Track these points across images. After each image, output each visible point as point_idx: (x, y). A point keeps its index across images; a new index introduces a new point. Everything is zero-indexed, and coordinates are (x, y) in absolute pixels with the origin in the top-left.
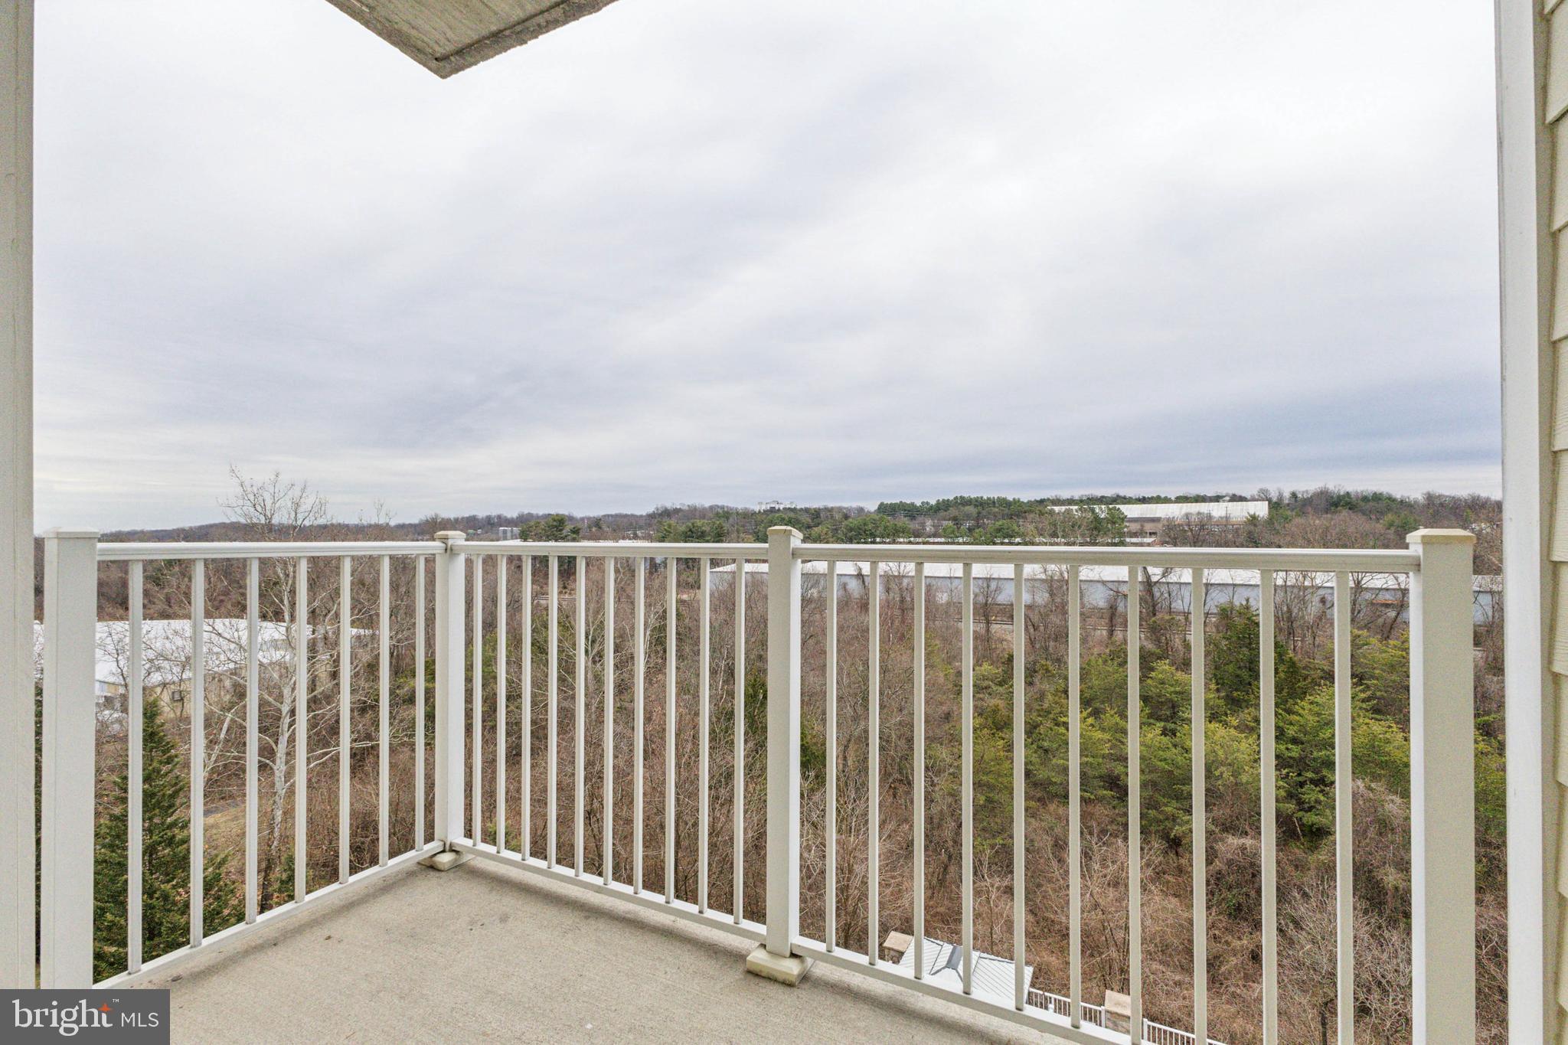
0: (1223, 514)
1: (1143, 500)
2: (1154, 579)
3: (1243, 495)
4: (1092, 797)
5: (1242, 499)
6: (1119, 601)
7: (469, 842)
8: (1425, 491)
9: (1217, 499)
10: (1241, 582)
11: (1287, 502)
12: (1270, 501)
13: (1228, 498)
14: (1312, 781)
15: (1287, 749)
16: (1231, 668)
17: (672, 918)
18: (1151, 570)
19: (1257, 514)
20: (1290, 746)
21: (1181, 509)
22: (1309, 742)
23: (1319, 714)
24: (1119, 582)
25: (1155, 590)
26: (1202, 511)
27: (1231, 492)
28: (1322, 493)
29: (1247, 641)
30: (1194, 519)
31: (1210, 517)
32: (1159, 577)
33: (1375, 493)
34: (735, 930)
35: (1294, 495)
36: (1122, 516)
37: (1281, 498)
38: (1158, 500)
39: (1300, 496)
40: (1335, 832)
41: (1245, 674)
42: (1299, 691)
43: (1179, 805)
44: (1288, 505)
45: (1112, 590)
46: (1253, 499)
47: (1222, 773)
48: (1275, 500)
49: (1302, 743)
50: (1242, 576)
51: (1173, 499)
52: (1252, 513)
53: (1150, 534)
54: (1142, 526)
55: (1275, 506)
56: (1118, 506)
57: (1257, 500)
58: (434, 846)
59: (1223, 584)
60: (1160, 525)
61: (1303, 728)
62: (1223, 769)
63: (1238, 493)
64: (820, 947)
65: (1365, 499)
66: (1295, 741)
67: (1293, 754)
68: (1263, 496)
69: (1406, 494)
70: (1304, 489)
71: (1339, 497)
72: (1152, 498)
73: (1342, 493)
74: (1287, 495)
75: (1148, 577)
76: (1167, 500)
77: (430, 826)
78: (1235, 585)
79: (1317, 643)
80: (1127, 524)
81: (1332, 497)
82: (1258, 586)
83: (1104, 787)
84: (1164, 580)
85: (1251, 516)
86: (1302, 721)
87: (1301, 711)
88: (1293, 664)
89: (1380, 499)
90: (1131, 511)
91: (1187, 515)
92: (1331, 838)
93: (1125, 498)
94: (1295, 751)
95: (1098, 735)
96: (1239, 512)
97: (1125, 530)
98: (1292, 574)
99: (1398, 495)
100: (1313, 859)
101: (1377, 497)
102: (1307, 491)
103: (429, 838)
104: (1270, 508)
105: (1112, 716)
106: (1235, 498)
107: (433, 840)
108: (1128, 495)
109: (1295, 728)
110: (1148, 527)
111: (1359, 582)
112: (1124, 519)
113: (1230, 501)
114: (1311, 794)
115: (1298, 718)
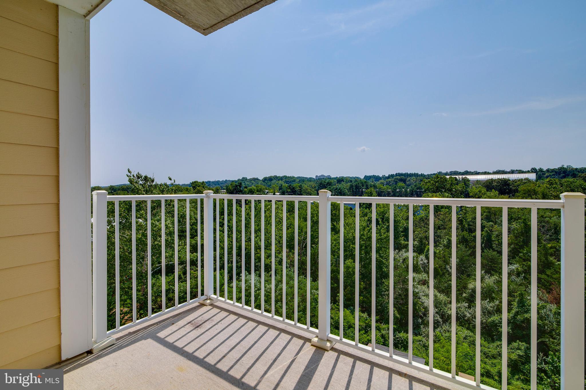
7: (215, 297)
12: (537, 172)
17: (285, 325)
19: (531, 178)
34: (307, 330)
55: (539, 174)
56: (467, 176)
58: (204, 297)
64: (338, 338)
77: (202, 291)
103: (202, 294)
104: (536, 175)
107: (204, 295)
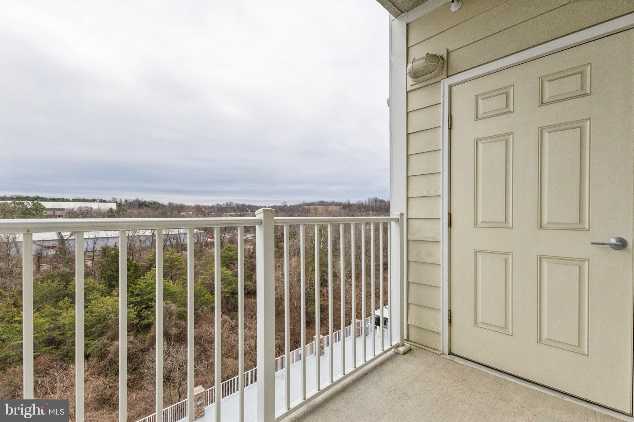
0: (97, 208)
1: (54, 200)
2: (65, 238)
3: (105, 200)
4: (38, 354)
5: (105, 201)
6: (43, 250)
8: (168, 202)
9: (94, 201)
10: (110, 236)
11: (123, 203)
12: (117, 202)
13: (98, 201)
14: (145, 308)
15: (135, 299)
16: (109, 272)
18: (63, 234)
19: (113, 208)
20: (136, 297)
21: (76, 204)
22: (143, 294)
23: (146, 283)
24: (43, 241)
25: (66, 243)
26: (87, 206)
27: (100, 198)
28: (136, 200)
29: (115, 260)
30: (84, 210)
31: (91, 208)
32: (69, 237)
33: (154, 202)
35: (126, 201)
36: (42, 207)
37: (121, 202)
38: (63, 200)
39: (128, 201)
40: (155, 323)
41: (115, 274)
42: (138, 276)
43: (89, 339)
44: (124, 205)
45: (39, 245)
46: (110, 202)
47: (111, 317)
48: (119, 202)
49: (140, 295)
50: (110, 233)
51: (71, 200)
52: (110, 207)
53: (59, 216)
54: (54, 212)
55: (119, 205)
56: (39, 202)
57: (112, 202)
59: (103, 238)
60: (65, 212)
61: (141, 290)
62: (111, 315)
63: (103, 199)
65: (151, 203)
66: (138, 295)
67: (138, 300)
68: (114, 201)
69: (163, 202)
70: (130, 199)
71: (142, 202)
72: (59, 199)
73: (143, 201)
74: (123, 201)
75: (62, 237)
76: (67, 200)
78: (108, 238)
79: (141, 257)
80: (46, 211)
81: (140, 202)
82: (118, 237)
83: (46, 346)
84: (72, 238)
85: (110, 209)
86: (140, 287)
87: (140, 283)
88: (136, 265)
89: (155, 204)
90: (48, 205)
91: (80, 208)
92: (153, 326)
93: (42, 198)
94: (138, 299)
95: (42, 320)
96: (105, 207)
97: (44, 214)
98: (131, 231)
99: (161, 203)
100: (148, 337)
101: (155, 203)
102: (131, 200)
104: (117, 206)
105: (49, 309)
106: (102, 201)
108: (44, 197)
109: (138, 290)
110: (58, 213)
111: (154, 233)
112: (44, 208)
113: (99, 202)
114: (145, 313)
115: (138, 286)
